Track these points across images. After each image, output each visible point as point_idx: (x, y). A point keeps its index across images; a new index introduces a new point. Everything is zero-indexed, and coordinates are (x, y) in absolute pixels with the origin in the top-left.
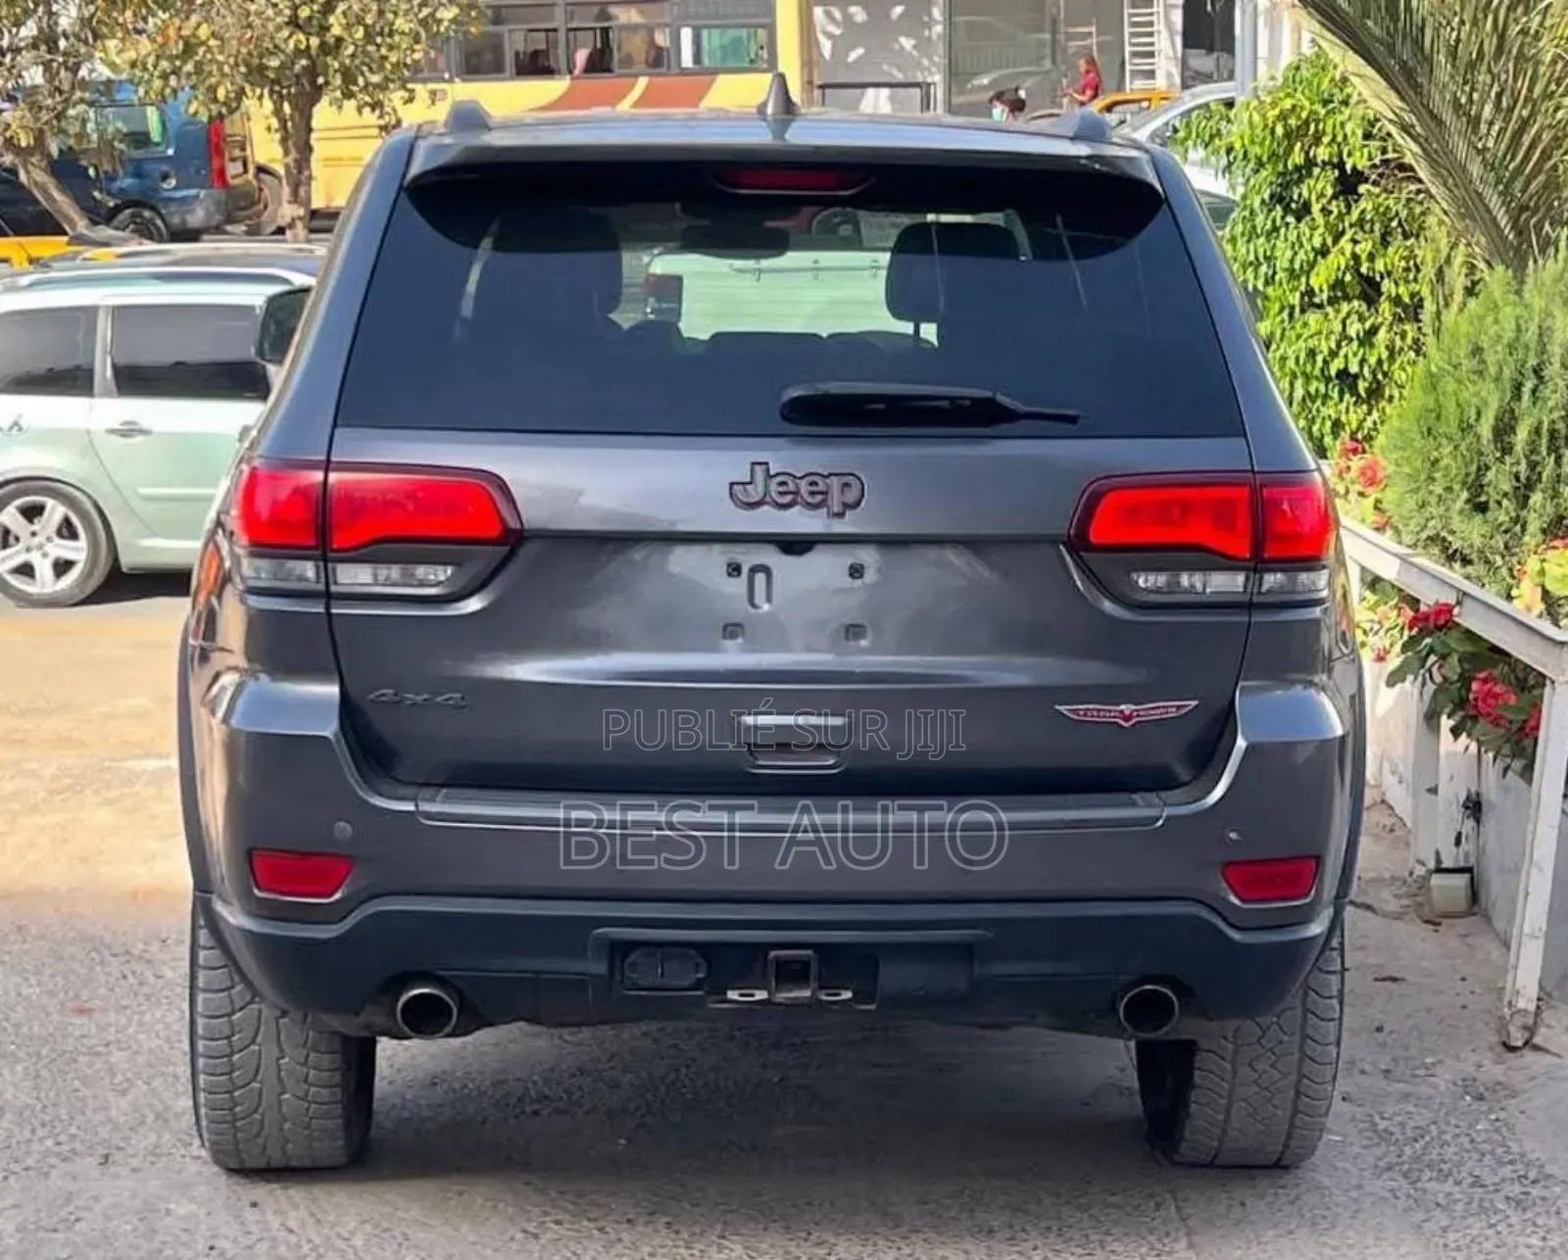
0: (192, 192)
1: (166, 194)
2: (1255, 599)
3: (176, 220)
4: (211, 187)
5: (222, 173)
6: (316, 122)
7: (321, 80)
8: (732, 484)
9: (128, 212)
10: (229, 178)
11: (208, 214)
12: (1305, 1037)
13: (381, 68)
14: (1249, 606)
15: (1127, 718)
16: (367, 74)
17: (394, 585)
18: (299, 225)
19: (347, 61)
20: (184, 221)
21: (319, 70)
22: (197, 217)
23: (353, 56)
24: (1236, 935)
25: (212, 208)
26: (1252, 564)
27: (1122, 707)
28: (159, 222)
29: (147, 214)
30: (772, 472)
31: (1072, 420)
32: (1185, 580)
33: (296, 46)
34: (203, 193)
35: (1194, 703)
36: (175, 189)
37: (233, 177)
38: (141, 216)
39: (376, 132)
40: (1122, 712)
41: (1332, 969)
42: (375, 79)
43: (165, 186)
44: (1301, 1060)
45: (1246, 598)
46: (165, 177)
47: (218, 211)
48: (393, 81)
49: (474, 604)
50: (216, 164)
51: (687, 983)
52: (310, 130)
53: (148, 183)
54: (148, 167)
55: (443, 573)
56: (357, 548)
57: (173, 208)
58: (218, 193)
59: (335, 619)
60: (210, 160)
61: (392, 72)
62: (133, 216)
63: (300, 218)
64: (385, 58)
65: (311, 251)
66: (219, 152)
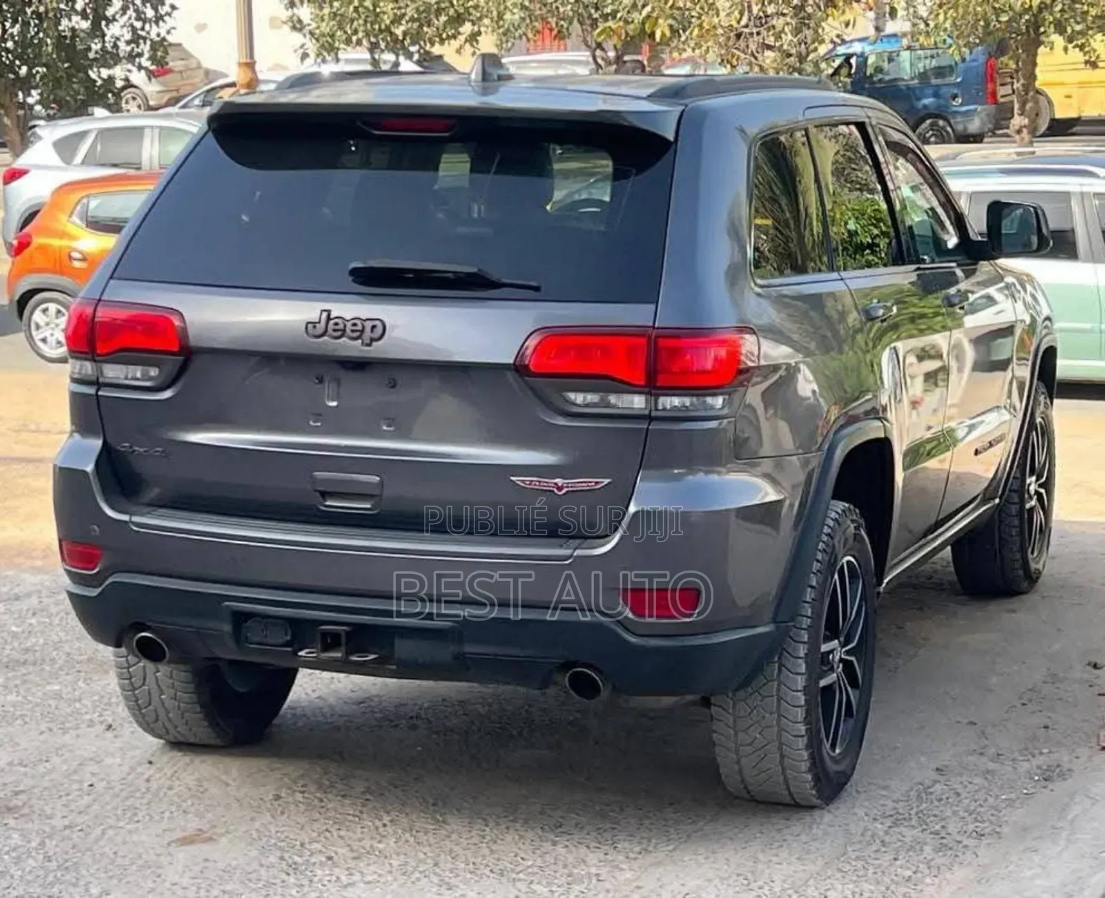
0: (972, 107)
1: (954, 109)
2: (654, 414)
3: (960, 128)
4: (986, 103)
5: (994, 95)
6: (1039, 60)
7: (1042, 30)
8: (308, 323)
9: (928, 122)
10: (999, 97)
11: (983, 123)
12: (780, 716)
13: (1084, 20)
14: (650, 418)
15: (560, 489)
16: (1073, 25)
17: (137, 379)
18: (1025, 131)
19: (1058, 15)
20: (965, 129)
21: (1040, 23)
22: (974, 126)
23: (1062, 11)
24: (633, 640)
25: (985, 119)
26: (647, 390)
27: (557, 480)
28: (949, 129)
29: (941, 123)
30: (332, 316)
31: (537, 289)
32: (613, 399)
33: (1022, 6)
34: (979, 108)
35: (606, 481)
36: (962, 105)
37: (1003, 96)
38: (937, 125)
39: (1083, 66)
40: (556, 484)
41: (800, 671)
42: (1078, 28)
43: (954, 103)
44: (779, 733)
45: (647, 412)
46: (954, 97)
47: (990, 122)
48: (1092, 29)
49: (167, 394)
50: (990, 86)
51: (281, 641)
52: (1035, 64)
53: (942, 102)
54: (944, 90)
55: (154, 372)
56: (108, 354)
57: (959, 119)
58: (991, 108)
59: (101, 399)
60: (987, 83)
61: (1093, 22)
62: (932, 125)
63: (1025, 126)
64: (1087, 12)
65: (1033, 153)
66: (992, 80)
